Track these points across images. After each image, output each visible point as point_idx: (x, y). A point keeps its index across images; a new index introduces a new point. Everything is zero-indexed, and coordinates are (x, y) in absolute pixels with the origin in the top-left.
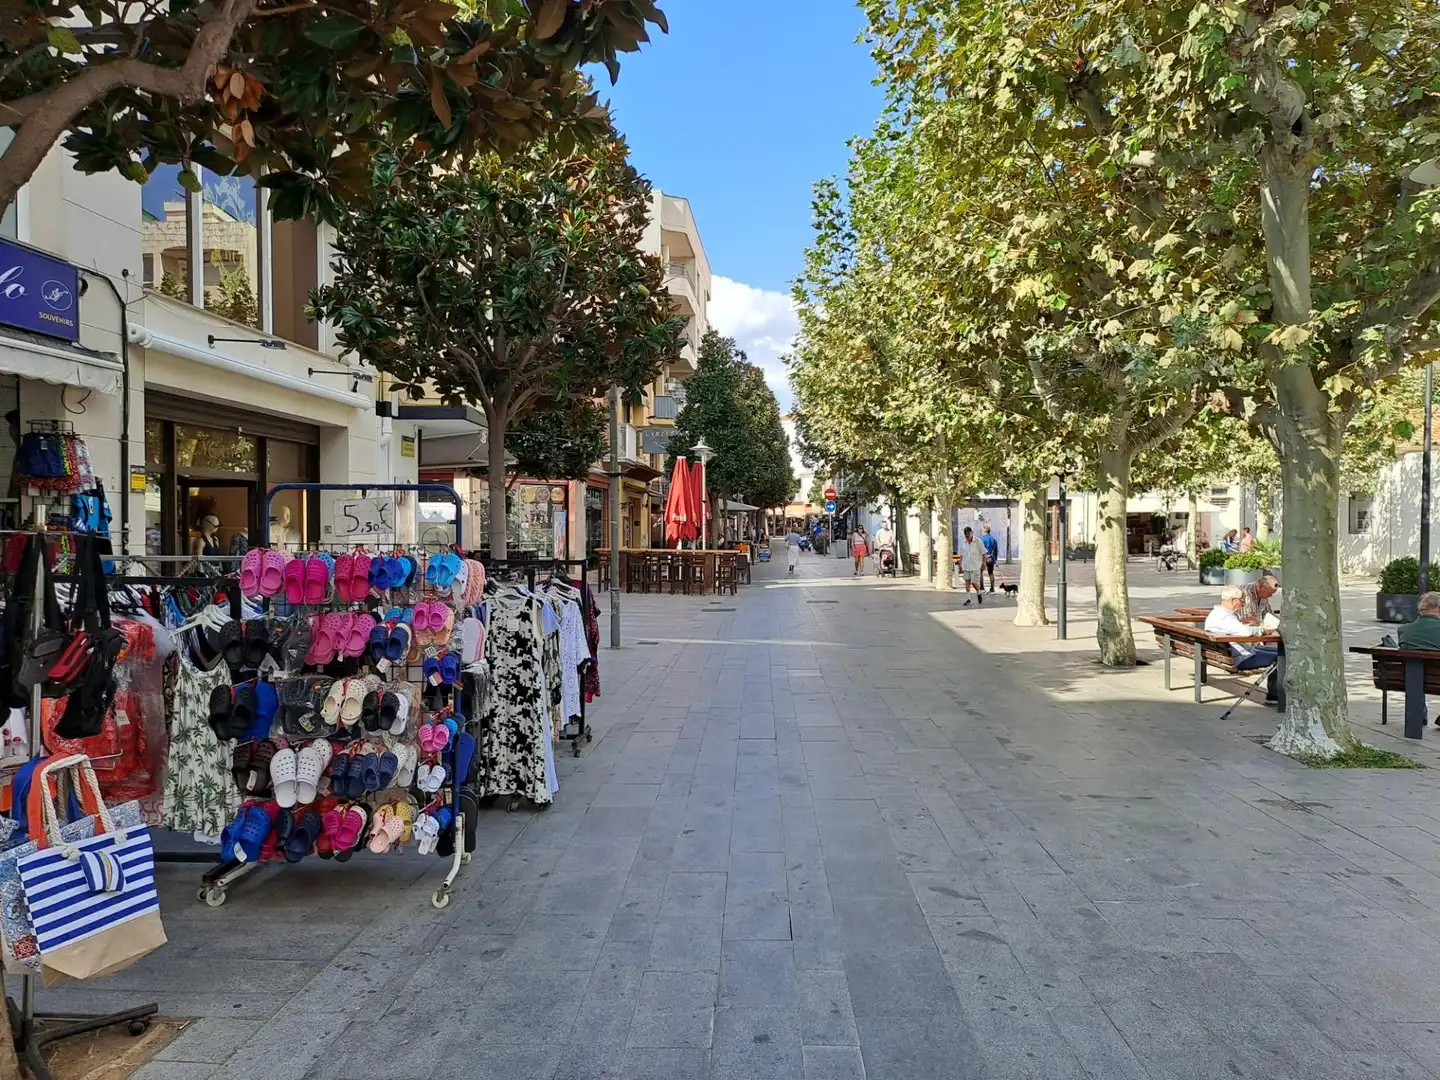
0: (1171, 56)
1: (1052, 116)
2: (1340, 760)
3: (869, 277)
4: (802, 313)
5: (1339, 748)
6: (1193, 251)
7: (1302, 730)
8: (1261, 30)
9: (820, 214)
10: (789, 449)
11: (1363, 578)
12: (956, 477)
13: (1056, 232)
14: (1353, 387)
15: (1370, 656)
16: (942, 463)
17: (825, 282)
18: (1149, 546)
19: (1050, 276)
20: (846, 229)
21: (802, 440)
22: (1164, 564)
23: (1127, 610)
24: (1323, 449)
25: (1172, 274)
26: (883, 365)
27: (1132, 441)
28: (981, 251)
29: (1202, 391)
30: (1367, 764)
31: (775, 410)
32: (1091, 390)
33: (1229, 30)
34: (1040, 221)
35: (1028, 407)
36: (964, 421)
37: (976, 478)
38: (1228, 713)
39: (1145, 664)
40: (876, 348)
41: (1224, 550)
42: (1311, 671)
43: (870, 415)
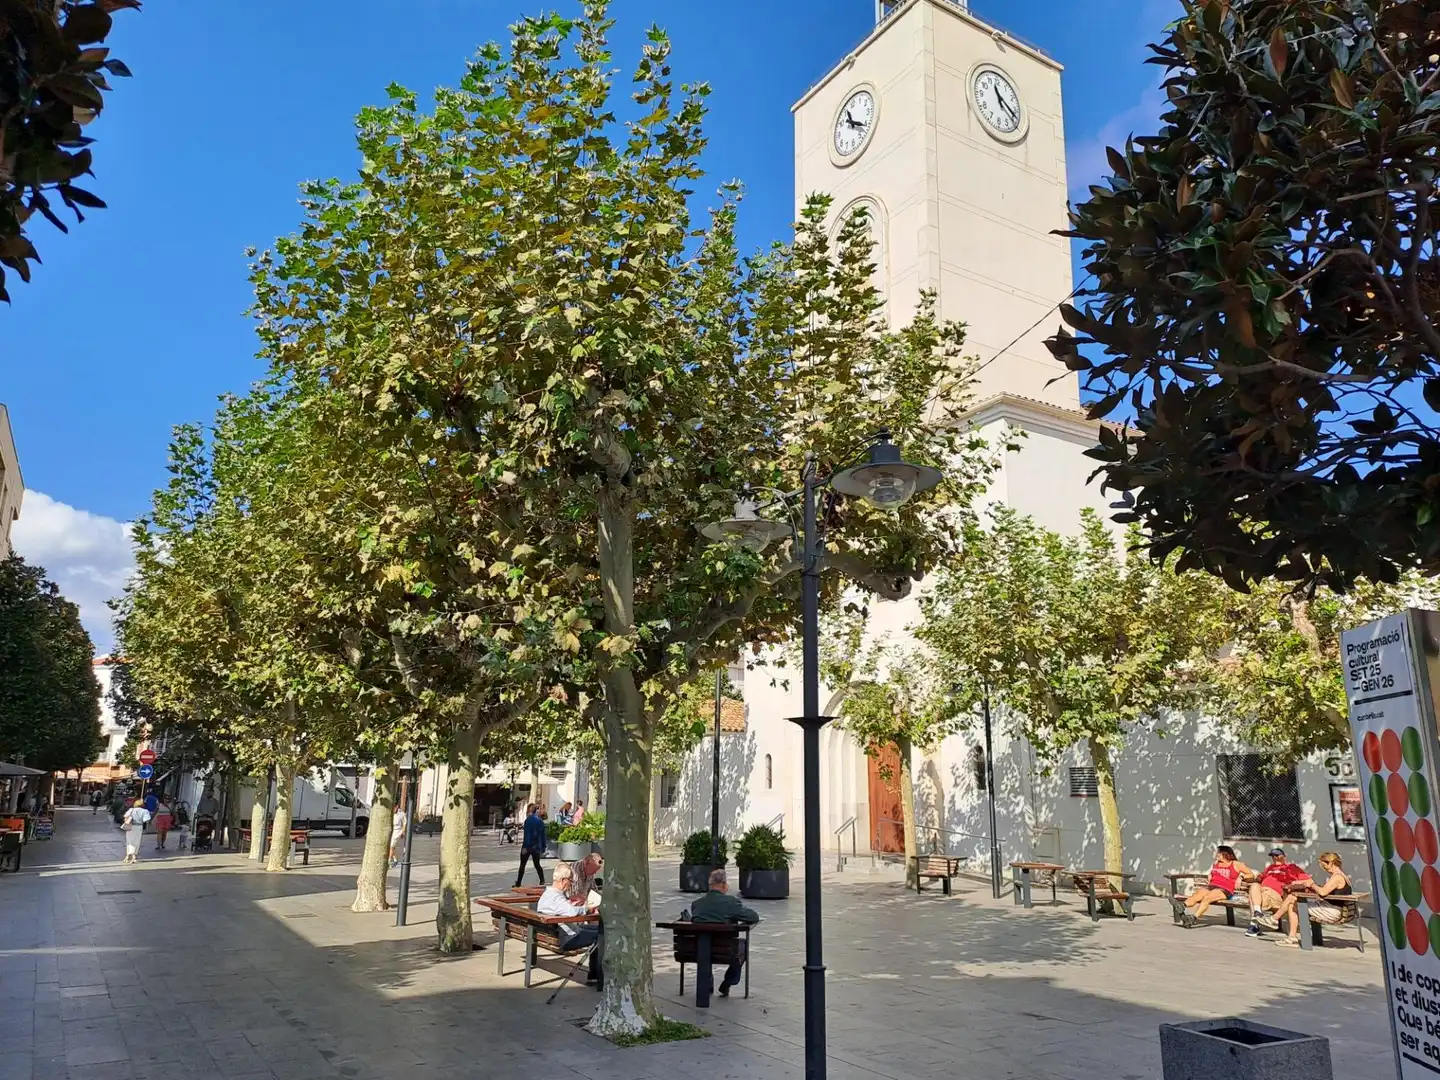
0: (533, 406)
1: (429, 419)
2: (646, 1036)
3: (227, 530)
4: (141, 556)
5: (645, 1024)
6: (545, 561)
7: (615, 1010)
8: (601, 404)
9: (178, 457)
10: (101, 701)
11: (671, 848)
12: (304, 746)
13: (426, 526)
14: (663, 691)
15: (672, 930)
16: (290, 731)
17: (175, 527)
18: (493, 818)
19: (417, 564)
20: (206, 478)
21: (119, 693)
22: (506, 837)
23: (467, 891)
24: (639, 742)
25: (526, 578)
26: (234, 623)
27: (485, 720)
28: (353, 531)
29: (545, 684)
30: (667, 1038)
31: (88, 653)
32: (449, 670)
33: (578, 397)
34: (412, 515)
35: (387, 680)
36: (319, 689)
37: (326, 749)
38: (553, 997)
39: (481, 948)
40: (229, 605)
41: (560, 823)
42: (625, 950)
43: (211, 671)
